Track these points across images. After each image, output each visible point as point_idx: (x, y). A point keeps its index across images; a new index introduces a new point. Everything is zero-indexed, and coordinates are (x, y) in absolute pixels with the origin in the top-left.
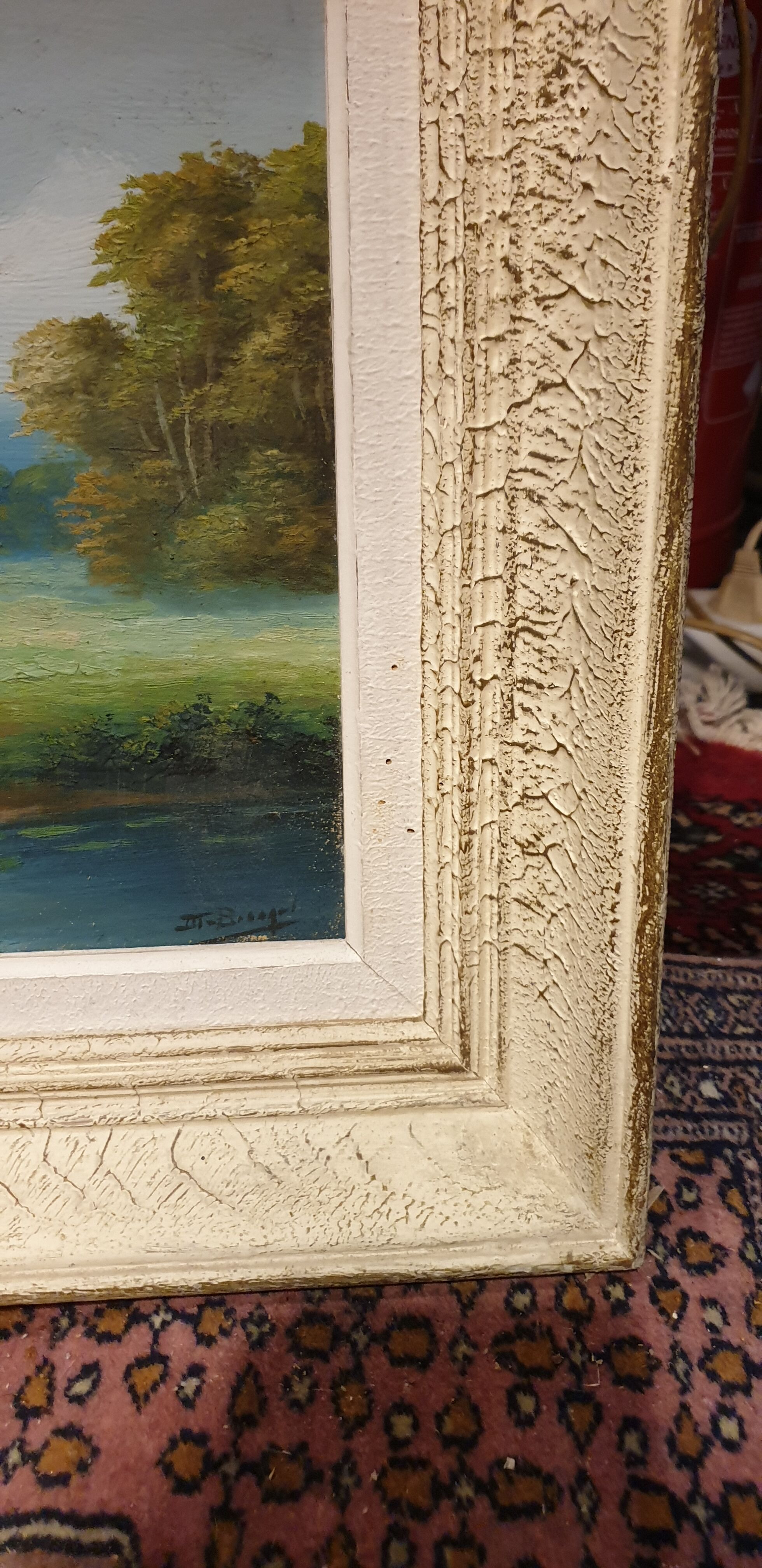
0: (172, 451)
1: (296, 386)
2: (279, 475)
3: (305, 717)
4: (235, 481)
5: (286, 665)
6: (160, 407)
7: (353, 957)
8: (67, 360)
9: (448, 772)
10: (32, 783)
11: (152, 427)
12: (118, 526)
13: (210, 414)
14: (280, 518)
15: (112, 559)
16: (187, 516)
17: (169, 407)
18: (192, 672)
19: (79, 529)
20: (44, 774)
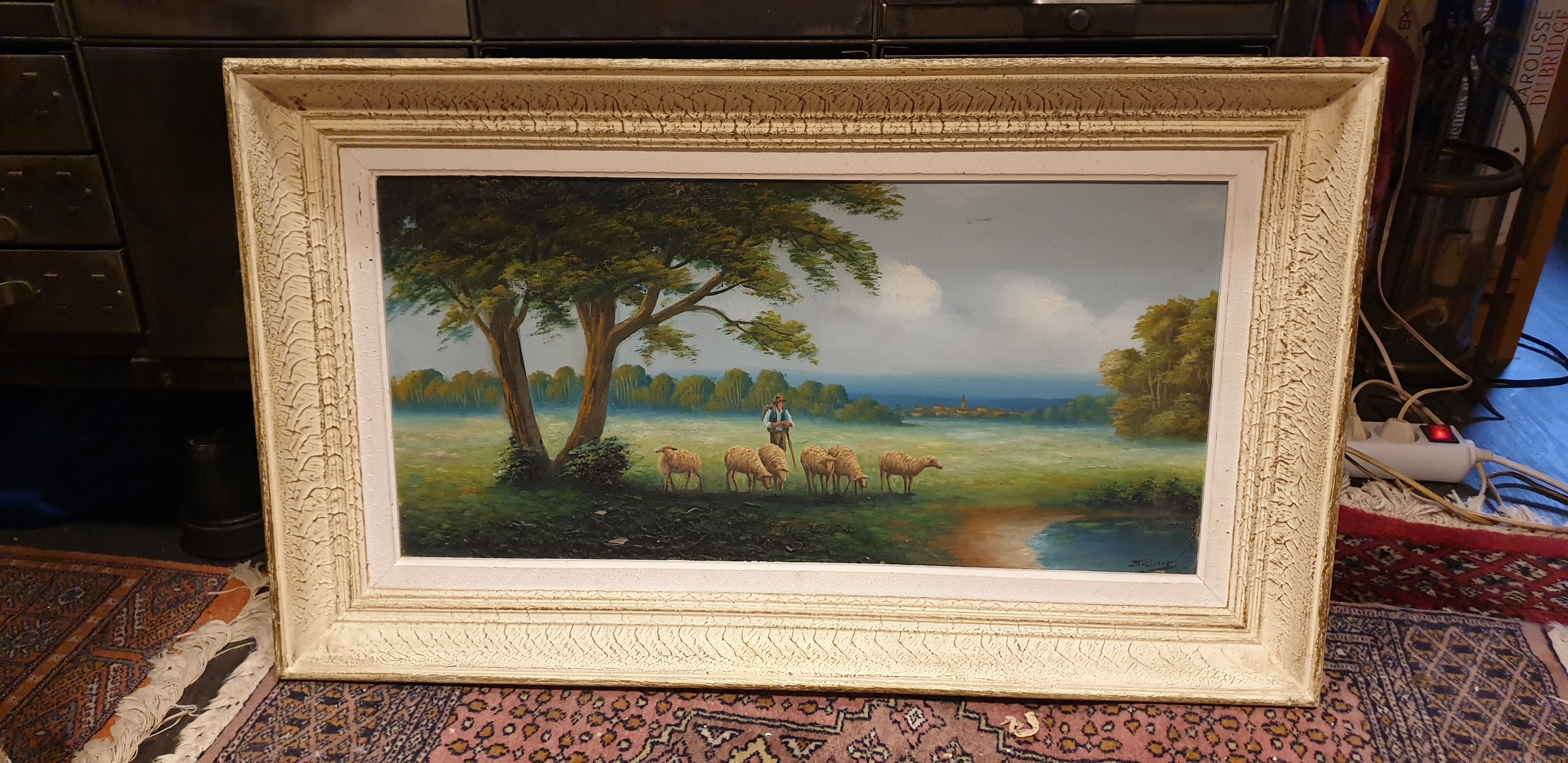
0: (1152, 392)
1: (1199, 373)
2: (1189, 401)
3: (1189, 487)
4: (1173, 403)
5: (1184, 468)
6: (1150, 378)
7: (1200, 582)
8: (1119, 362)
9: (1247, 511)
10: (1083, 506)
11: (1146, 385)
12: (1129, 417)
13: (1167, 381)
14: (1188, 416)
15: (1126, 428)
16: (1154, 414)
17: (1153, 378)
18: (1148, 469)
19: (1115, 417)
20: (1088, 503)
